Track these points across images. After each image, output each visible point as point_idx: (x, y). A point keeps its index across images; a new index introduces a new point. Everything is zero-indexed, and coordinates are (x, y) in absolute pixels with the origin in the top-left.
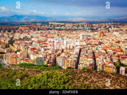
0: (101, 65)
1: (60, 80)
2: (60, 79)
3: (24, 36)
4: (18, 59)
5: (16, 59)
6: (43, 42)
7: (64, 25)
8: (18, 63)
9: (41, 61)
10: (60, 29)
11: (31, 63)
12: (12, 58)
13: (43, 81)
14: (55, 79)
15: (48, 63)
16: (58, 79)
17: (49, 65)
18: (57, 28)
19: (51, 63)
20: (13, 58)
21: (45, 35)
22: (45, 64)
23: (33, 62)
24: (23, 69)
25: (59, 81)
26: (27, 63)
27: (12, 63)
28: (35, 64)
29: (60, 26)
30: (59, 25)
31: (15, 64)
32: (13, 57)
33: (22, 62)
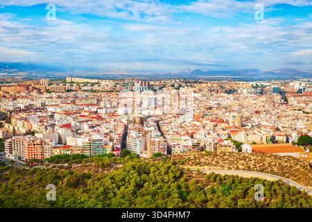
0: (213, 144)
1: (165, 174)
2: (167, 173)
3: (27, 104)
4: (46, 147)
5: (42, 148)
6: (74, 113)
7: (97, 83)
8: (47, 156)
9: (98, 147)
10: (92, 89)
11: (78, 152)
12: (32, 146)
13: (133, 180)
14: (156, 174)
15: (113, 150)
16: (163, 173)
17: (115, 153)
18: (86, 88)
19: (118, 149)
20: (34, 145)
21: (70, 102)
22: (108, 152)
23: (83, 150)
24: (66, 165)
25: (166, 177)
26: (69, 153)
27: (33, 156)
28: (87, 153)
29: (89, 85)
30: (88, 83)
31: (39, 157)
32: (35, 143)
33: (57, 152)
